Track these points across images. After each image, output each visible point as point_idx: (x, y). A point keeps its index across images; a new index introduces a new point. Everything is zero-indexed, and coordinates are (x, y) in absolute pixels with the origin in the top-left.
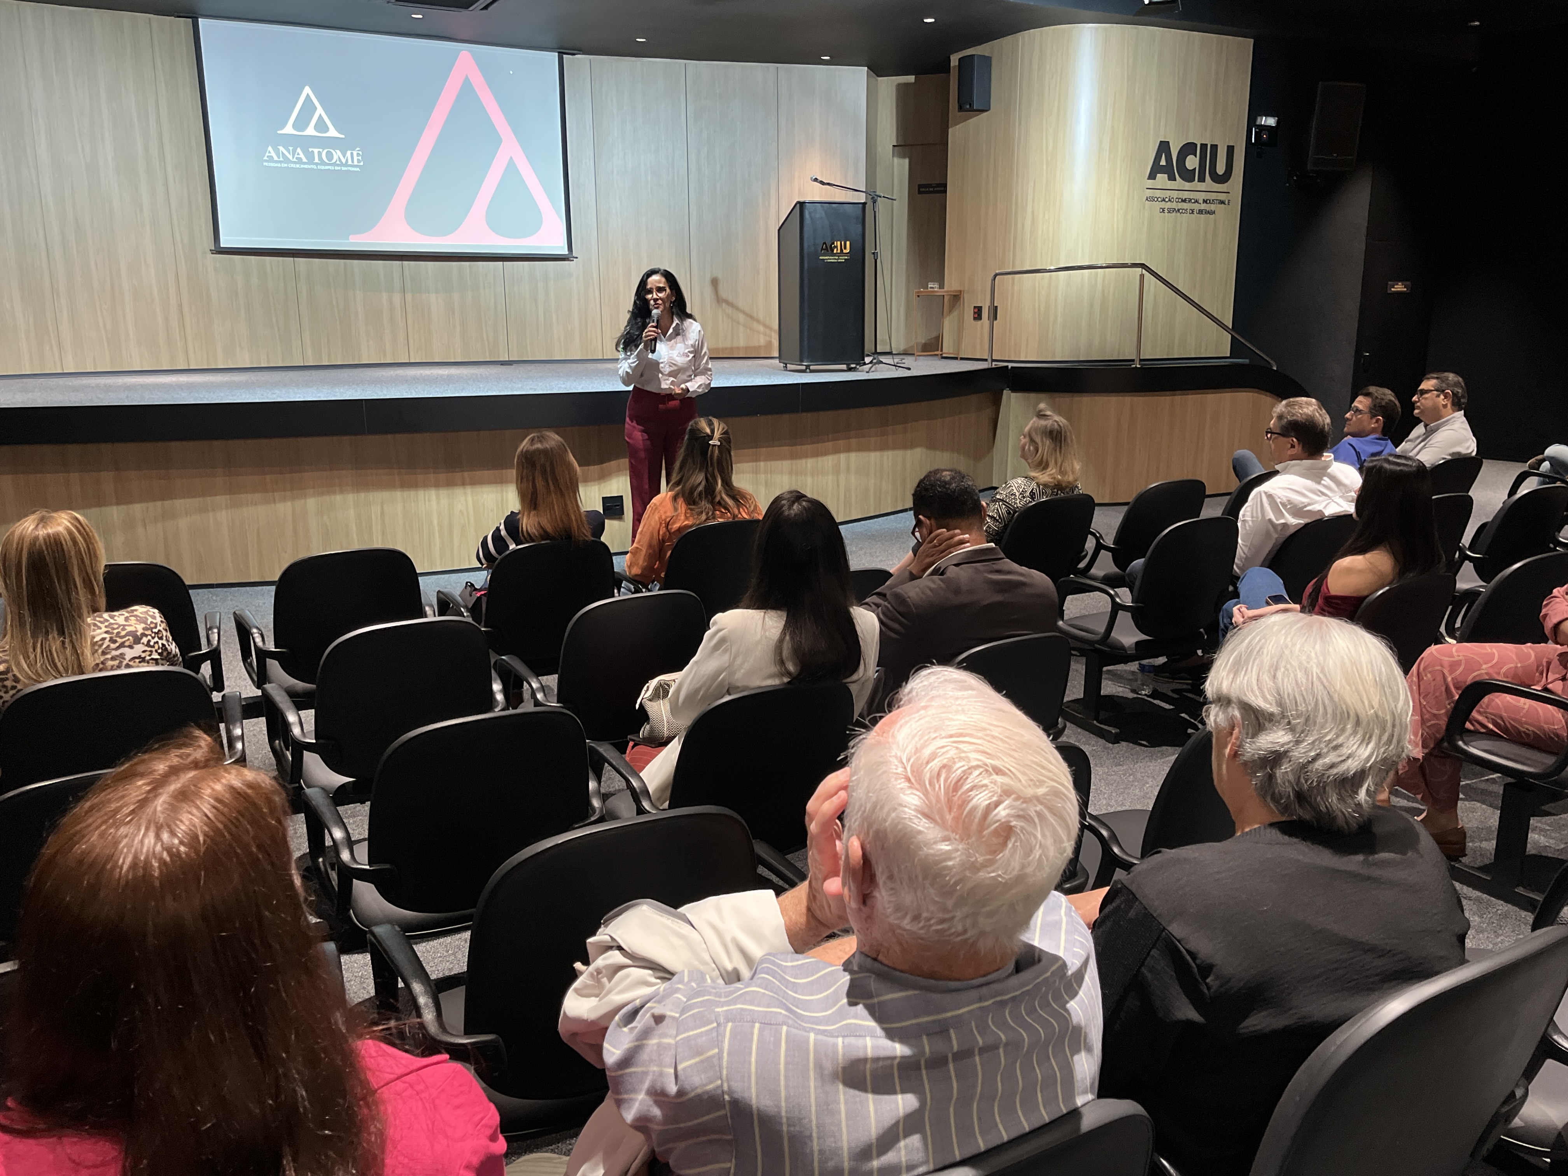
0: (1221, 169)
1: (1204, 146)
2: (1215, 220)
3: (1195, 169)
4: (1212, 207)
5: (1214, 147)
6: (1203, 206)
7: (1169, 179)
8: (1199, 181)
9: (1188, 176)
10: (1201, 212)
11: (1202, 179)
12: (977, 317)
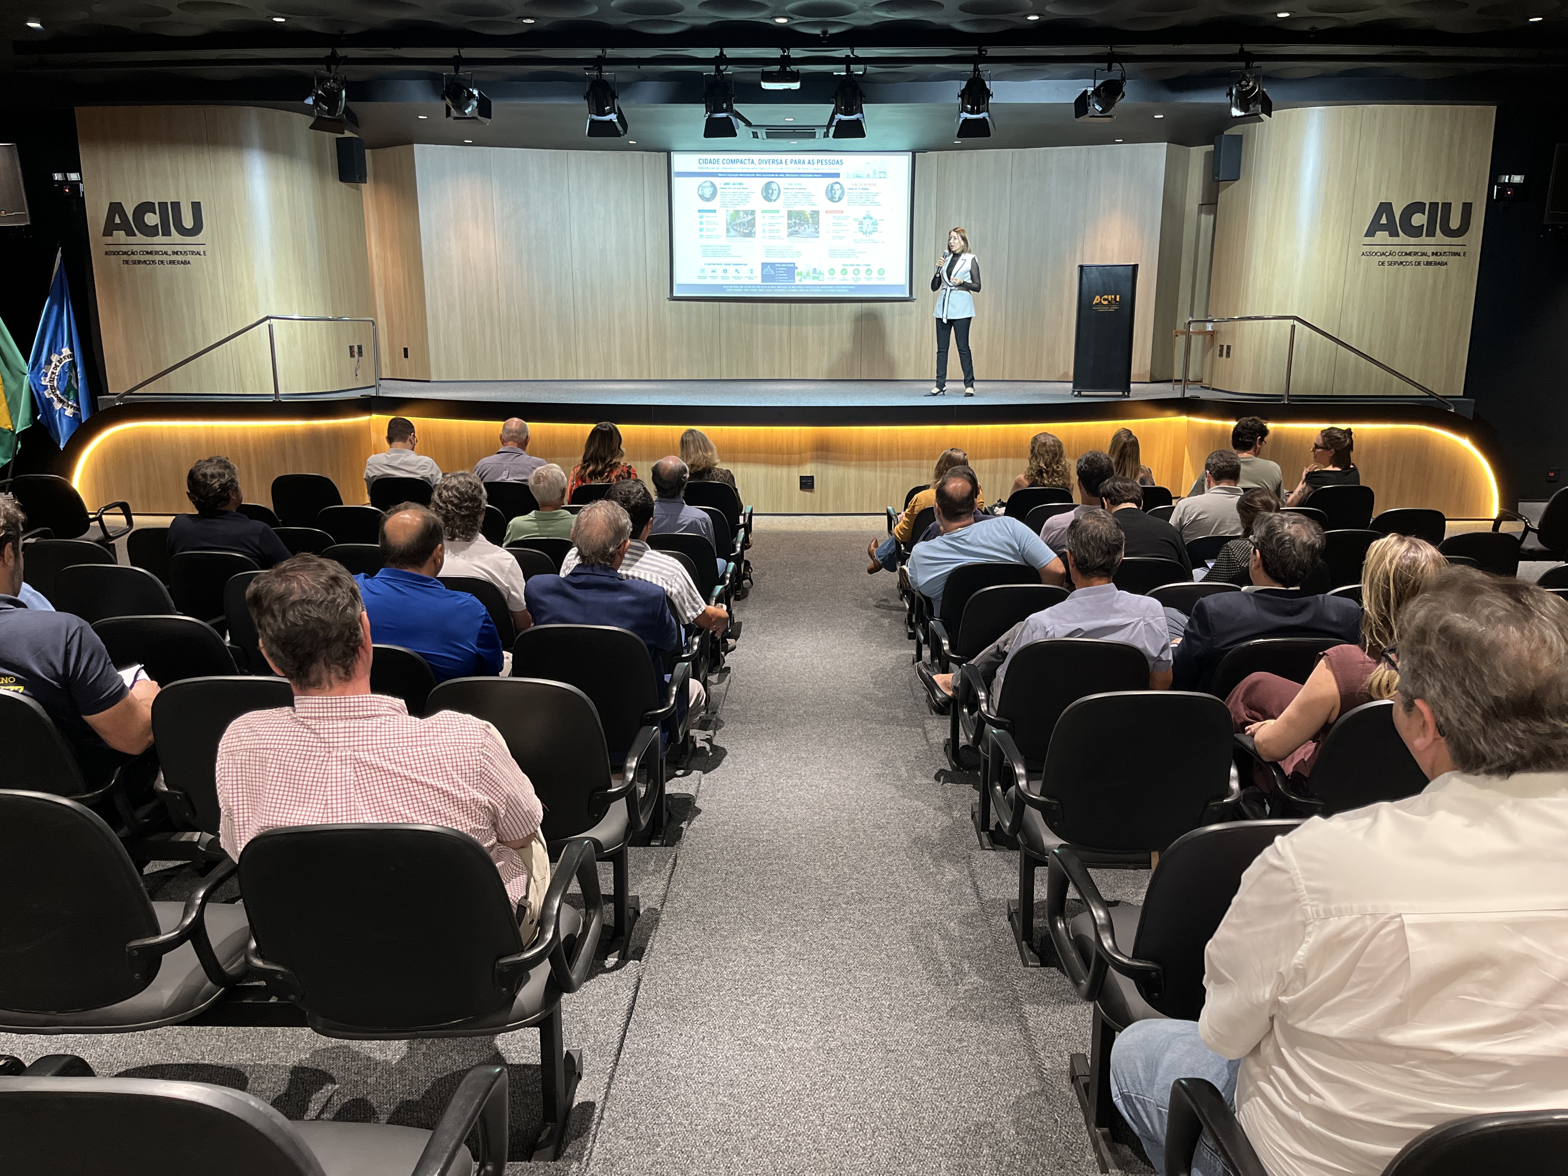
0: (1455, 223)
1: (1434, 205)
2: (1447, 270)
3: (1423, 225)
4: (1444, 259)
5: (1447, 206)
6: (1432, 259)
7: (1390, 236)
8: (1427, 236)
9: (1416, 232)
10: (1429, 263)
11: (1431, 233)
12: (1221, 355)
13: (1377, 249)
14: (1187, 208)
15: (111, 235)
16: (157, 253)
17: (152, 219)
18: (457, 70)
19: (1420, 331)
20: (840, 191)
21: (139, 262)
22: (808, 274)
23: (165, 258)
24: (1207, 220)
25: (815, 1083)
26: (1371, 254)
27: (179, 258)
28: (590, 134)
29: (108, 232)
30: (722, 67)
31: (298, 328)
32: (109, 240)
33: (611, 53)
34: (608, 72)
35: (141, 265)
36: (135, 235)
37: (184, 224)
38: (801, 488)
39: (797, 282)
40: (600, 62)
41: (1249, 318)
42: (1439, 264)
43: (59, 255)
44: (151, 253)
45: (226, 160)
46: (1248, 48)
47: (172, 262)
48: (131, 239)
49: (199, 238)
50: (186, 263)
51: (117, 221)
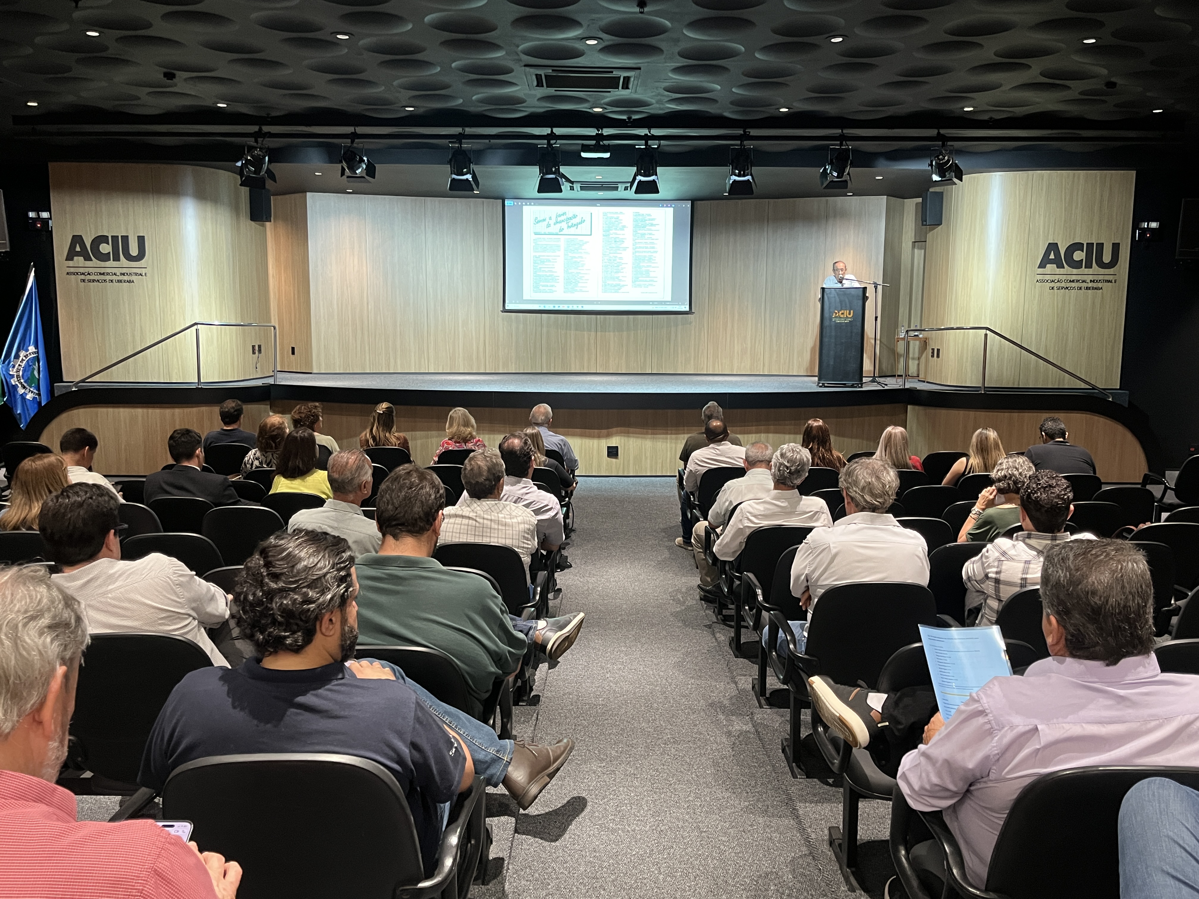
1: (1090, 245)
2: (1102, 293)
3: (1082, 260)
4: (1100, 285)
5: (1100, 246)
6: (1090, 285)
7: (1058, 268)
8: (1085, 268)
9: (1077, 265)
10: (1088, 288)
11: (1089, 266)
12: (933, 356)
13: (1047, 277)
14: (904, 245)
15: (73, 260)
16: (108, 274)
17: (105, 248)
18: (352, 142)
19: (1084, 340)
21: (94, 281)
23: (114, 278)
24: (919, 254)
25: (652, 850)
26: (1043, 281)
27: (126, 278)
28: (451, 189)
29: (70, 258)
30: (552, 142)
31: (215, 331)
32: (71, 263)
33: (469, 130)
34: (466, 145)
35: (95, 283)
36: (91, 260)
37: (131, 253)
38: (608, 456)
40: (460, 137)
41: (952, 329)
42: (1096, 288)
43: (33, 275)
44: (103, 274)
45: (167, 204)
46: (942, 131)
47: (120, 281)
48: (88, 264)
49: (142, 263)
50: (129, 282)
51: (78, 249)
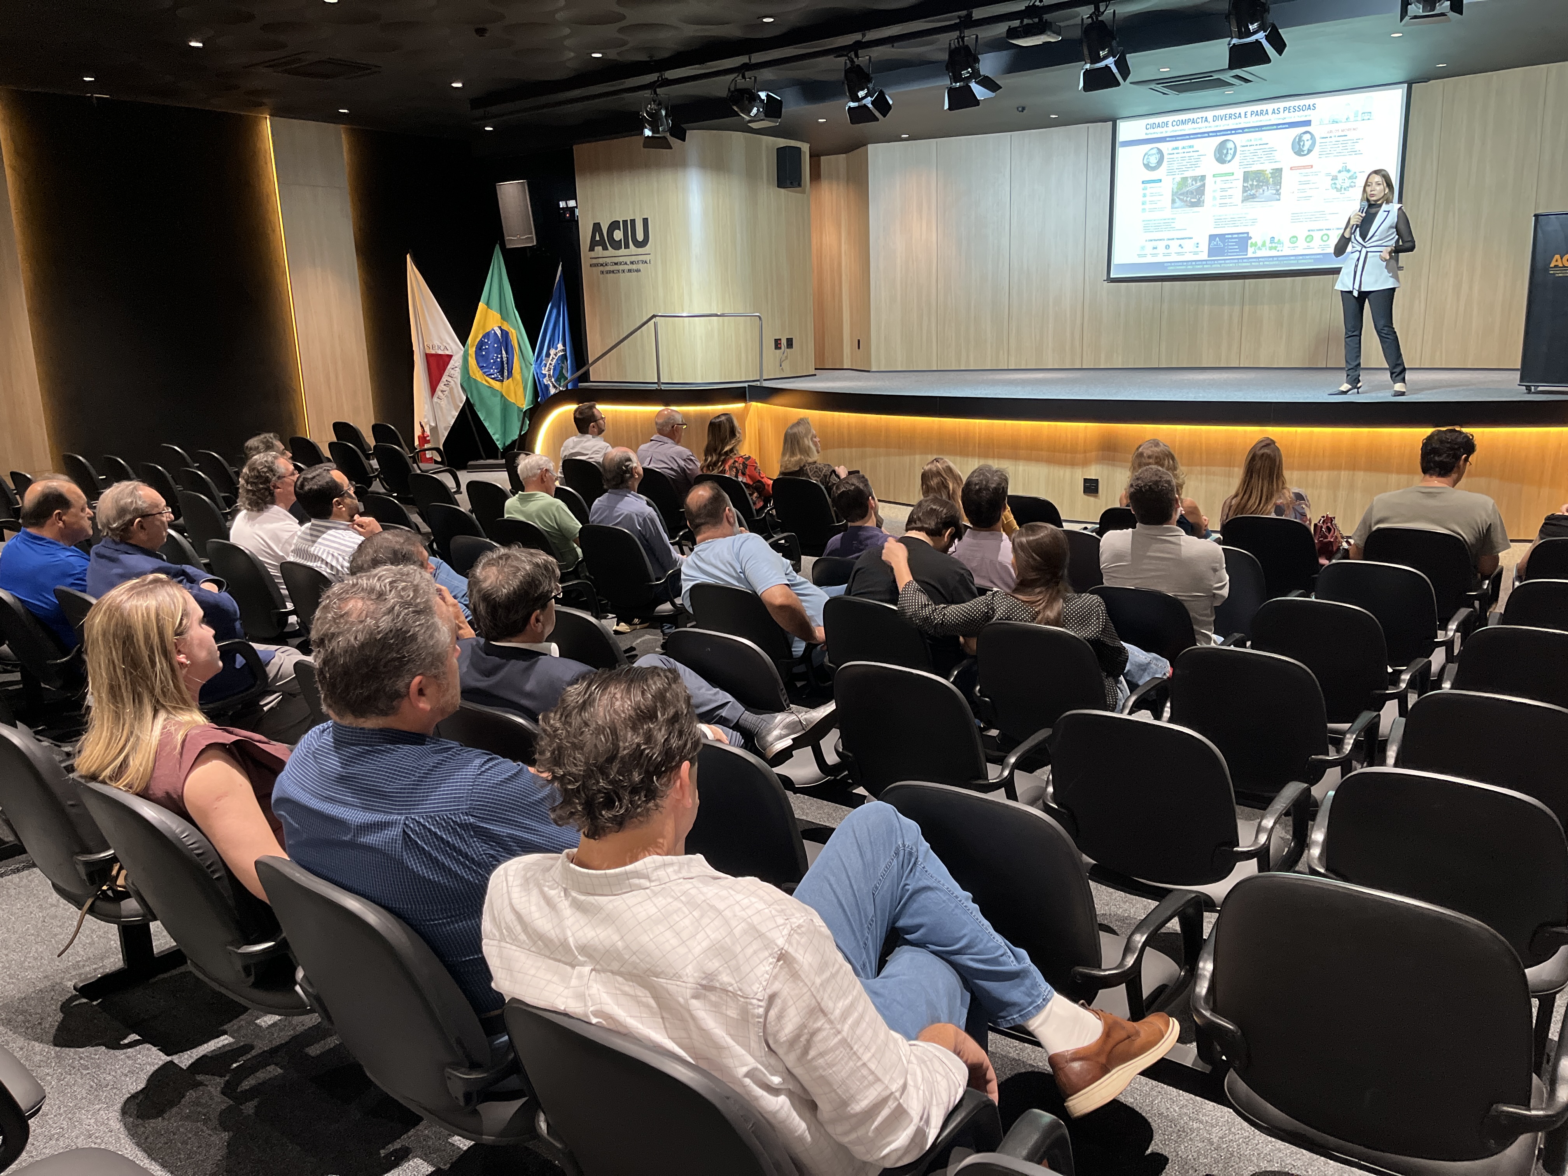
15: (593, 250)
16: (621, 264)
17: (618, 235)
18: (745, 76)
20: (1310, 142)
21: (610, 272)
22: (1264, 245)
23: (626, 267)
27: (634, 267)
29: (592, 249)
32: (593, 254)
33: (873, 35)
35: (612, 275)
36: (607, 249)
37: (638, 238)
38: (1085, 492)
39: (1250, 255)
40: (856, 47)
43: (560, 268)
44: (616, 264)
47: (630, 271)
48: (606, 253)
49: (647, 249)
50: (638, 271)
51: (598, 238)
